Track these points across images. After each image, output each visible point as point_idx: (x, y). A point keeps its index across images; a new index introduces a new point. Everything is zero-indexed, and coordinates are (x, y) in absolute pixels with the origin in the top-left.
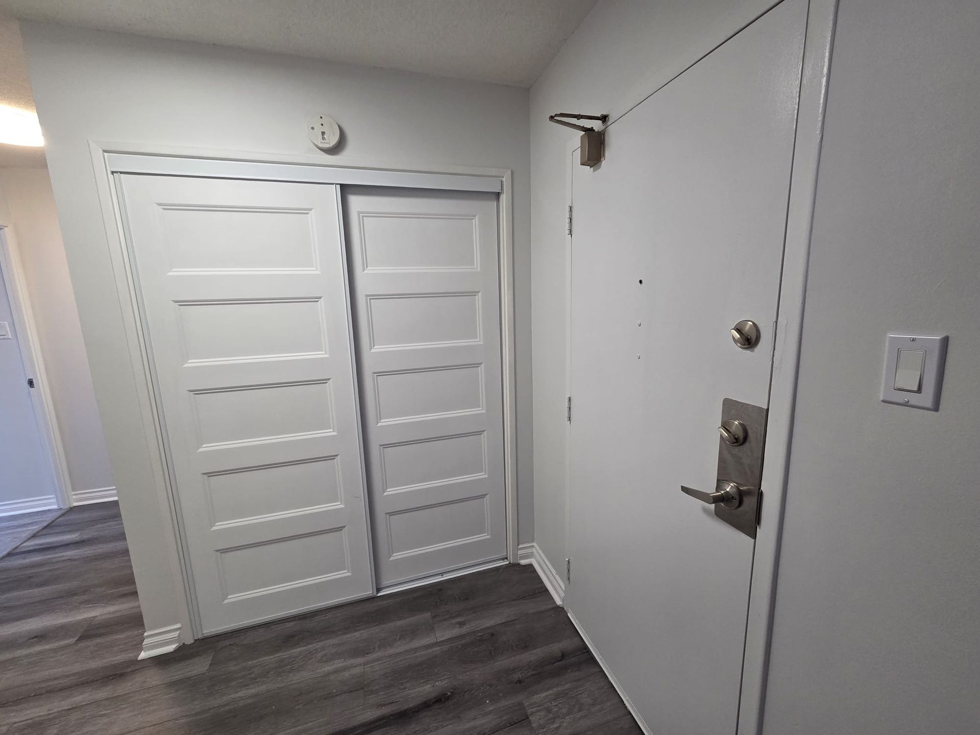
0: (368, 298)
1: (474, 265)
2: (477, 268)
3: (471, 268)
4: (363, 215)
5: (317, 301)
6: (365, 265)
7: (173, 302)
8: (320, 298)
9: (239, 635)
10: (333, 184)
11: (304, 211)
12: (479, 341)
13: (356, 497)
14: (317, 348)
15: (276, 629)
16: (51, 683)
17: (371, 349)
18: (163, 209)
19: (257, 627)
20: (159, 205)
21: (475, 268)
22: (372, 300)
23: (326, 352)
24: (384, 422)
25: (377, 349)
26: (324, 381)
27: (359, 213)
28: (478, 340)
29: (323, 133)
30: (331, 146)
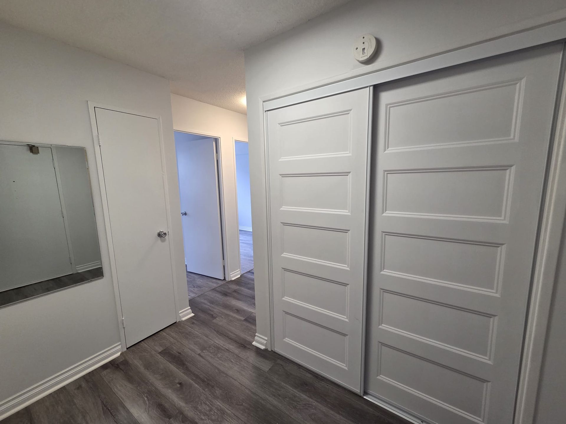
0: (386, 172)
1: (510, 135)
2: (514, 139)
3: (506, 140)
4: (390, 106)
5: (348, 175)
6: (387, 146)
7: (279, 175)
8: (349, 173)
9: (286, 361)
10: (367, 87)
11: (346, 112)
12: (503, 220)
13: (357, 319)
14: (345, 208)
15: (302, 373)
16: (230, 333)
17: (383, 213)
18: (281, 126)
19: (295, 364)
20: (279, 124)
21: (512, 139)
22: (388, 175)
23: (349, 211)
24: (386, 272)
25: (388, 213)
26: (346, 231)
27: (387, 105)
28: (502, 218)
29: (364, 49)
30: (368, 57)
